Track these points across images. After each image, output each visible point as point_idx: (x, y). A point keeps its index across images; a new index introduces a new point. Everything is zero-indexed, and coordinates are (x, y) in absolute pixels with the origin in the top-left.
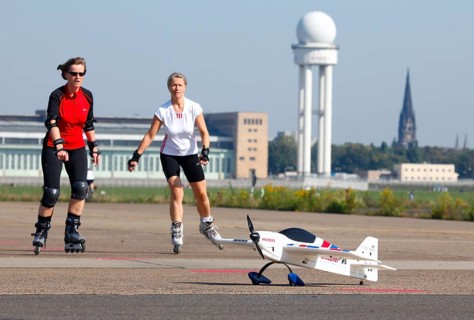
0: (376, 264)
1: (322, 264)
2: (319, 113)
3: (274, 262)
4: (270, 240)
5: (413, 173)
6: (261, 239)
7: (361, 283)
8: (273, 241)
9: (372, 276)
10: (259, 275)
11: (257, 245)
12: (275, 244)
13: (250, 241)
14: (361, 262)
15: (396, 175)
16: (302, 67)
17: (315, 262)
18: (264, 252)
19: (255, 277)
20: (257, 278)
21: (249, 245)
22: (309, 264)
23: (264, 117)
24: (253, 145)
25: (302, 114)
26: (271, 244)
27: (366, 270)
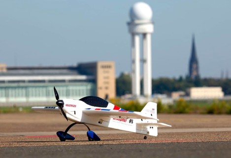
0: (156, 122)
1: (114, 124)
2: (143, 61)
3: (76, 123)
4: (72, 106)
5: (198, 93)
6: (65, 105)
7: (145, 138)
8: (75, 106)
9: (153, 132)
10: (65, 133)
11: (62, 110)
12: (76, 109)
13: (57, 108)
14: (145, 121)
15: (188, 94)
16: (133, 34)
17: (108, 122)
18: (68, 115)
19: (62, 135)
20: (63, 136)
21: (57, 110)
22: (103, 124)
23: (112, 64)
24: (106, 80)
25: (134, 62)
26: (73, 109)
27: (148, 127)
